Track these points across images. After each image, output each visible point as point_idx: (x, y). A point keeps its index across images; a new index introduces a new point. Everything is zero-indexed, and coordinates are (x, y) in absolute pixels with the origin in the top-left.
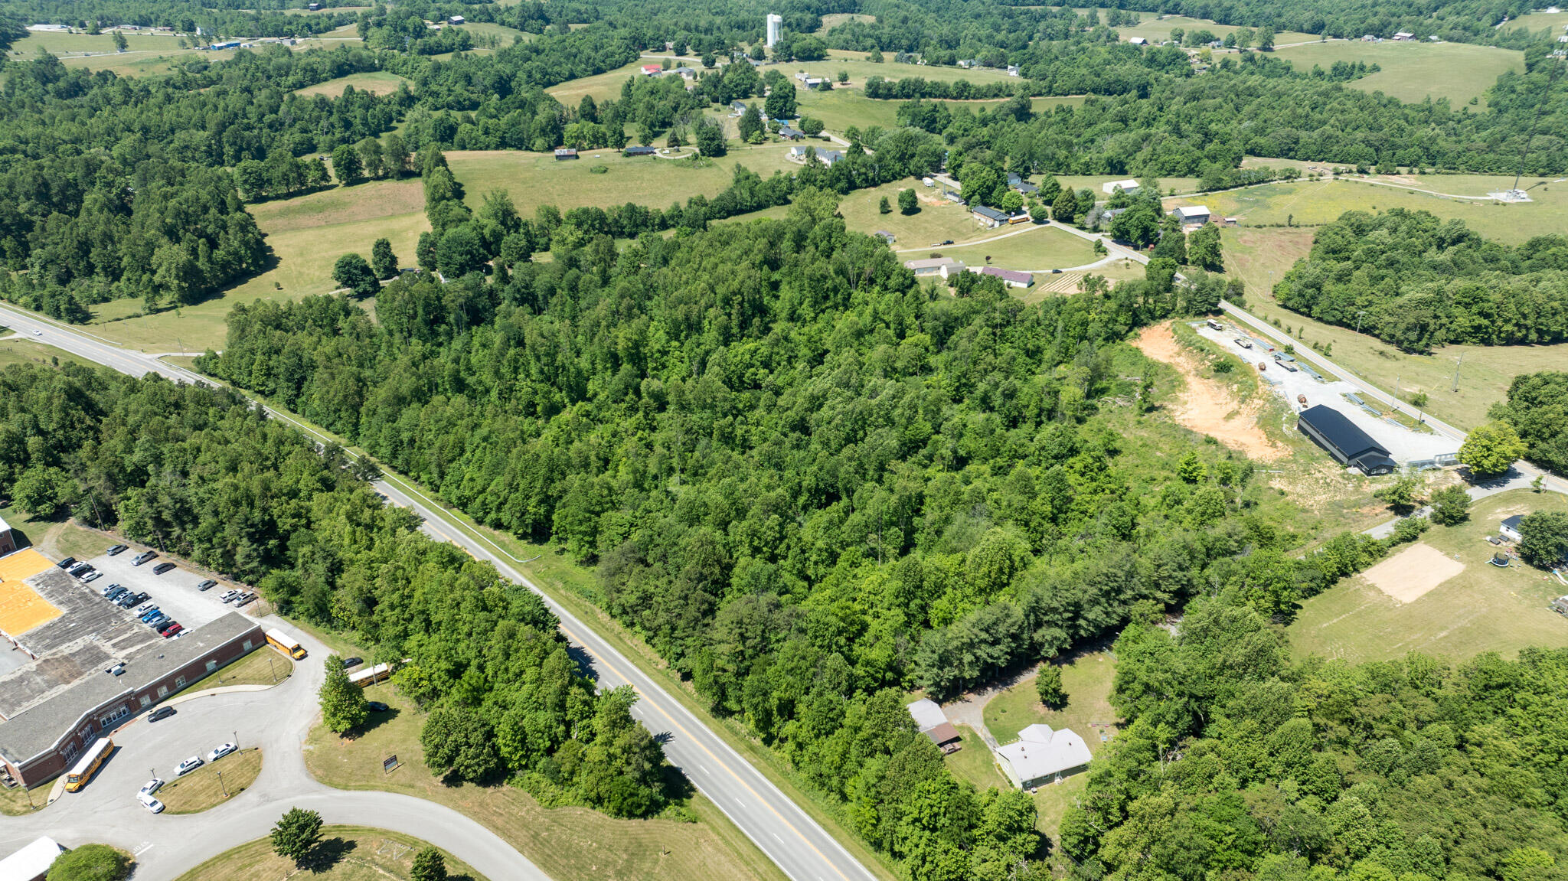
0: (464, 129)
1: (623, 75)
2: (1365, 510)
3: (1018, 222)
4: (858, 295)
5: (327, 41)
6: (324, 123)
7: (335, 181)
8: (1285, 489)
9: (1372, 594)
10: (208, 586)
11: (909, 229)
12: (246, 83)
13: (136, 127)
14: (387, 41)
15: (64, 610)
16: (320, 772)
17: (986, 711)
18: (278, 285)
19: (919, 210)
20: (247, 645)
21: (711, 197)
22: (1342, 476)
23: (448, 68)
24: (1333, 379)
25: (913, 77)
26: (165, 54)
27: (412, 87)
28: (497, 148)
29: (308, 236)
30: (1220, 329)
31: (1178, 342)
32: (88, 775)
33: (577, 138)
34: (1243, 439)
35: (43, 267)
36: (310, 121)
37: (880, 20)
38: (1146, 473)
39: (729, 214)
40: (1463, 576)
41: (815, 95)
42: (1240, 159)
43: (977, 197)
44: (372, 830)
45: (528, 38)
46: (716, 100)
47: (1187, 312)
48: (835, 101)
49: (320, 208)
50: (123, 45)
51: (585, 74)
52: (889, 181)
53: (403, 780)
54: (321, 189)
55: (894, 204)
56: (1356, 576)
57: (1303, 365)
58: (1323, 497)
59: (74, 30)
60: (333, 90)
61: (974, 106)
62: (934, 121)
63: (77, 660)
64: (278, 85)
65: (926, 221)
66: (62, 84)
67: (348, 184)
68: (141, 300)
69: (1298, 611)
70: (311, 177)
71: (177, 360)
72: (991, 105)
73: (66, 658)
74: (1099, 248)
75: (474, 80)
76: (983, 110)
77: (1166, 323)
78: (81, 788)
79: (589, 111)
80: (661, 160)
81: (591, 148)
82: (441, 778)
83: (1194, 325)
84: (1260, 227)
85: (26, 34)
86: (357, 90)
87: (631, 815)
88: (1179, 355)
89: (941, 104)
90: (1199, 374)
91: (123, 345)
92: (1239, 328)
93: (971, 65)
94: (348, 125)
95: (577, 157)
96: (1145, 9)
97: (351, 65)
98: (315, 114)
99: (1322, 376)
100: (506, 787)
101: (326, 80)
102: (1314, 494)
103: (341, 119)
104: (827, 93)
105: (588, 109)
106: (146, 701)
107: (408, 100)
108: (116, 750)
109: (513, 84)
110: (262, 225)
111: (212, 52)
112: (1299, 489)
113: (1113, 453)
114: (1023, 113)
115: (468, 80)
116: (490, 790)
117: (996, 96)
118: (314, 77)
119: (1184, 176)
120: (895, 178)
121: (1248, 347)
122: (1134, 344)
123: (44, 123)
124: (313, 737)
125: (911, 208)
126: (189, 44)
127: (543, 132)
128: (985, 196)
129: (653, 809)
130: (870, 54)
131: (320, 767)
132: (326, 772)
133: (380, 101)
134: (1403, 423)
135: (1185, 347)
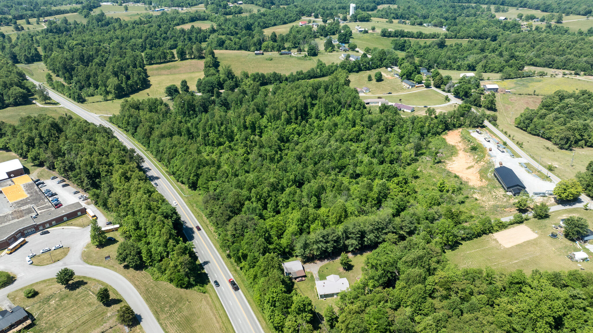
0: (227, 42)
1: (290, 25)
2: (507, 209)
3: (419, 87)
4: (344, 110)
5: (193, 9)
6: (182, 38)
7: (177, 59)
8: (478, 198)
9: (494, 242)
10: (76, 193)
11: (376, 87)
12: (159, 23)
13: (120, 37)
14: (213, 9)
15: (28, 196)
16: (85, 258)
17: (321, 268)
18: (148, 94)
19: (383, 80)
20: (79, 213)
21: (305, 71)
22: (503, 195)
23: (230, 20)
24: (519, 156)
25: (400, 29)
26: (139, 12)
27: (215, 27)
28: (238, 50)
29: (163, 77)
30: (481, 134)
31: (461, 137)
32: (14, 250)
33: (266, 47)
34: (470, 177)
35: (76, 83)
36: (178, 37)
37: (399, 7)
38: (425, 187)
39: (311, 78)
40: (535, 240)
41: (361, 35)
42: (524, 67)
43: (405, 76)
44: (95, 279)
45: (263, 10)
46: (322, 35)
47: (470, 126)
48: (368, 37)
49: (169, 68)
50: (126, 9)
51: (280, 24)
52: (375, 69)
53: (111, 265)
54: (172, 61)
55: (373, 78)
56: (490, 235)
57: (509, 150)
58: (492, 203)
59: (114, 4)
60: (187, 27)
61: (422, 42)
62: (404, 46)
63: (24, 212)
64: (170, 24)
65: (384, 85)
66: (103, 22)
67: (181, 60)
68: (102, 97)
69: (460, 246)
70: (169, 57)
71: (105, 117)
72: (429, 41)
73: (21, 211)
74: (447, 99)
75: (238, 25)
76: (425, 43)
77: (460, 130)
78: (11, 253)
79: (274, 38)
80: (293, 57)
81: (271, 51)
82: (123, 265)
83: (471, 131)
84: (520, 94)
85: (100, 6)
86: (195, 27)
87: (181, 287)
88: (460, 142)
89: (408, 40)
90: (465, 150)
91: (91, 111)
92: (489, 134)
93: (428, 26)
94: (190, 39)
95: (263, 54)
96: (512, 5)
97: (196, 18)
98: (179, 35)
99: (514, 155)
100: (144, 272)
101: (187, 23)
102: (489, 201)
103: (188, 37)
104: (366, 34)
105: (273, 37)
106: (41, 228)
107: (213, 31)
108: (27, 242)
109: (252, 27)
110: (149, 73)
111: (155, 12)
112: (484, 199)
113: (417, 177)
114: (442, 45)
115: (236, 25)
116: (138, 272)
117: (433, 38)
118: (183, 22)
119: (498, 72)
120: (377, 68)
121: (489, 141)
122: (444, 137)
123: (92, 35)
124: (88, 247)
125: (380, 79)
126: (148, 9)
127: (255, 45)
128: (408, 76)
129: (189, 286)
130: (387, 20)
131: (85, 256)
132: (87, 258)
133: (203, 31)
134: (540, 177)
135: (463, 139)
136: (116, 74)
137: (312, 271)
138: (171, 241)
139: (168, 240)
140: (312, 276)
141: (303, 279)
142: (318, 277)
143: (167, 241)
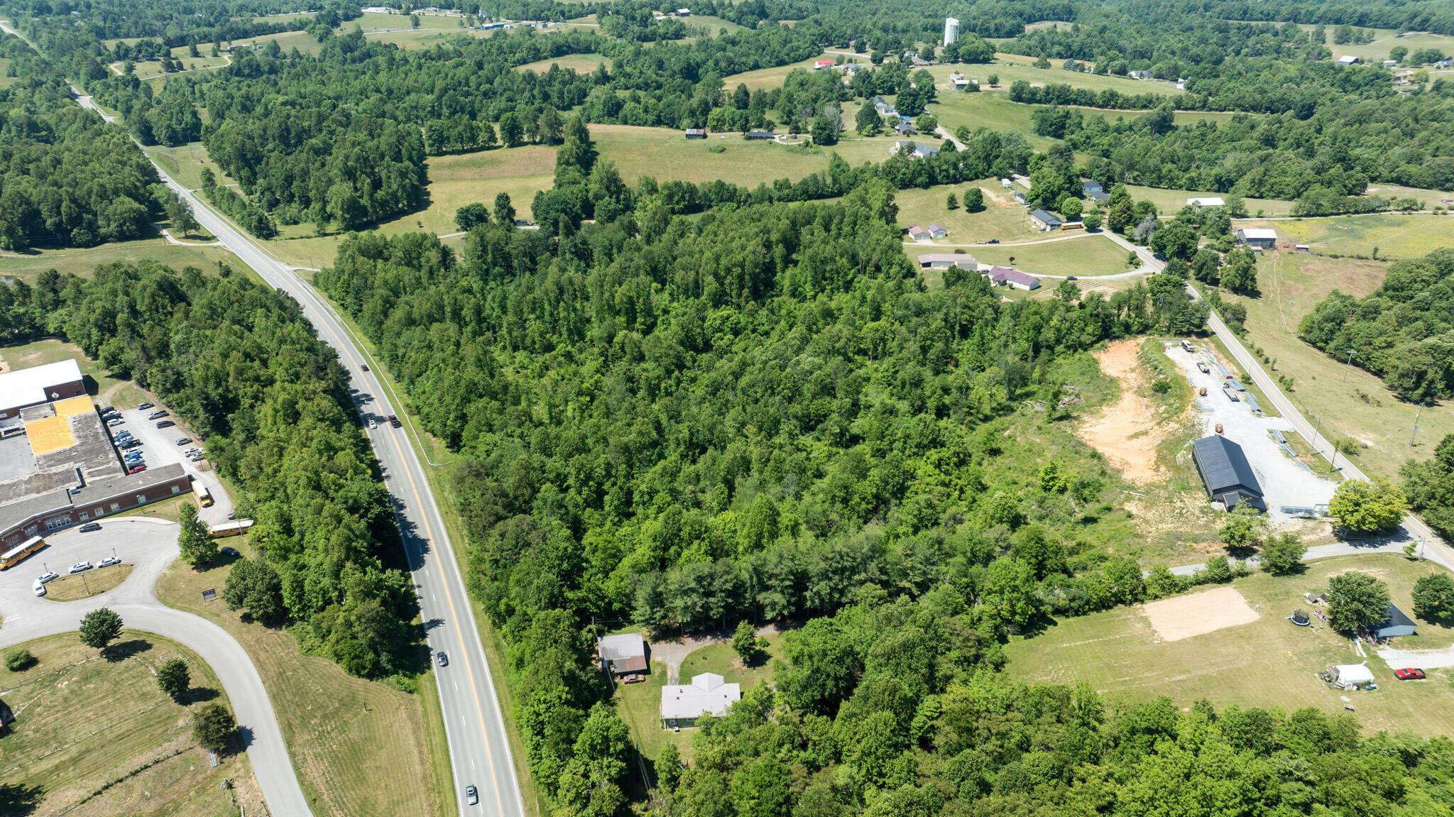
0: (629, 105)
1: (789, 69)
2: (1202, 545)
3: (1070, 228)
4: (864, 279)
5: (566, 27)
6: (527, 94)
7: (500, 142)
8: (1135, 512)
9: (1139, 626)
10: (183, 442)
11: (966, 226)
12: (479, 57)
13: (383, 89)
14: (615, 27)
15: (77, 442)
16: (161, 591)
17: (690, 655)
18: (419, 223)
19: (984, 209)
20: (175, 489)
21: (795, 181)
22: (1202, 511)
23: (646, 53)
24: (1272, 412)
25: (1060, 83)
26: (444, 32)
27: (609, 70)
28: (653, 125)
29: (462, 186)
30: (1192, 351)
31: (1140, 357)
32: (14, 561)
33: (718, 120)
34: (1130, 459)
35: (262, 193)
36: (517, 92)
37: (1077, 29)
38: (1012, 475)
39: (810, 197)
40: (1249, 627)
41: (963, 95)
42: (1365, 186)
43: (1039, 201)
44: (171, 641)
45: (733, 30)
46: (860, 95)
47: (1169, 331)
48: (976, 102)
49: (480, 164)
50: (416, 24)
51: (769, 65)
52: (971, 180)
53: (215, 610)
54: (489, 148)
55: (961, 202)
56: (1137, 605)
57: (1252, 397)
58: (1167, 527)
59: (393, 10)
60: (541, 68)
61: (1111, 117)
62: (1063, 127)
63: (55, 478)
64: (506, 60)
65: (985, 220)
66: (357, 53)
67: (512, 146)
68: (314, 227)
69: (1050, 628)
70: (482, 137)
71: (307, 273)
72: (1131, 116)
73: (50, 476)
74: (1134, 261)
75: (666, 65)
76: (1121, 119)
77: (1142, 339)
78: (6, 568)
79: (742, 99)
80: (776, 145)
81: (730, 130)
82: (240, 613)
83: (1168, 344)
84: (1336, 257)
85: (361, 15)
86: (561, 67)
87: (360, 675)
88: (1133, 370)
89: (1076, 110)
90: (1140, 392)
91: (280, 258)
92: (1214, 352)
93: (1142, 76)
94: (546, 97)
95: (705, 136)
97: (569, 47)
98: (522, 86)
99: (1264, 408)
100: (284, 632)
101: (546, 58)
102: (1162, 521)
103: (540, 92)
104: (972, 95)
105: (741, 95)
106: (84, 518)
107: (603, 78)
108: (46, 546)
109: (701, 71)
110: (431, 174)
111: (480, 31)
112: (1150, 515)
113: (995, 452)
114: (1163, 126)
115: (660, 65)
116: (270, 631)
117: (1145, 107)
118: (537, 56)
119: (1291, 199)
120: (977, 178)
121: (1207, 372)
122: (1095, 356)
123: (323, 83)
124: (173, 566)
125: (976, 205)
126: (466, 24)
127: (692, 113)
128: (1046, 201)
129: (376, 673)
130: (1036, 60)
131: (162, 587)
132: (166, 592)
133: (580, 78)
134: (1313, 468)
135: (1144, 363)
136: (350, 174)
137: (667, 662)
138: (349, 564)
139: (343, 561)
140: (664, 673)
141: (641, 677)
142: (677, 675)
143: (339, 566)
